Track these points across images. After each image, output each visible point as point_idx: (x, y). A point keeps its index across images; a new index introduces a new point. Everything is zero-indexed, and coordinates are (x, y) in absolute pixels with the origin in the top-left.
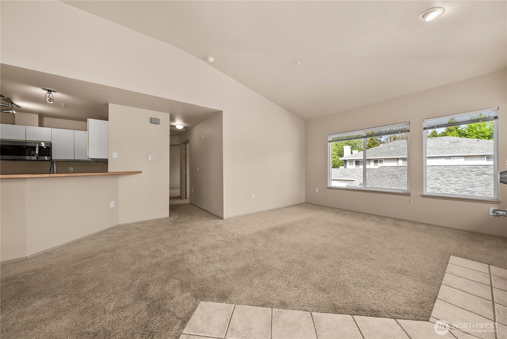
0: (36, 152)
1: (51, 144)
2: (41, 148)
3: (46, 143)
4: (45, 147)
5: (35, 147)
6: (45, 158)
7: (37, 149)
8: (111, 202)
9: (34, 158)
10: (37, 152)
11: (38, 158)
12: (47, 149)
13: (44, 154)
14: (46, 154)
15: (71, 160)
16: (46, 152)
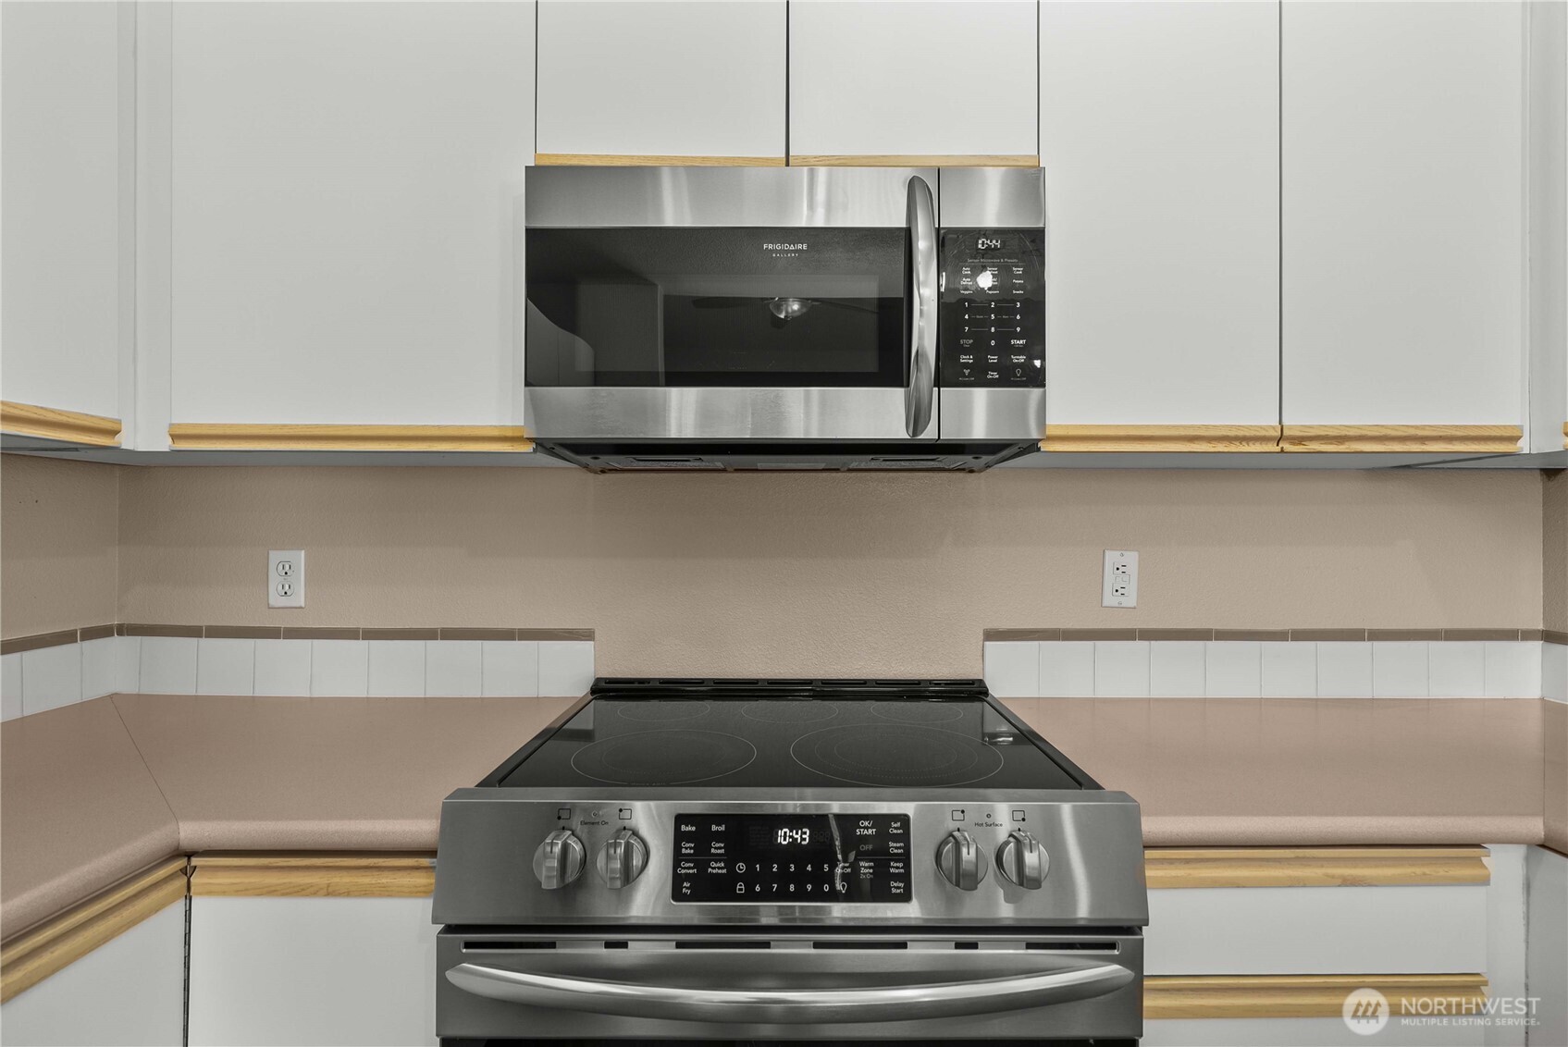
6: (967, 410)
11: (917, 417)
12: (1018, 271)
13: (983, 355)
14: (1004, 351)
15: (1244, 439)
16: (1004, 307)
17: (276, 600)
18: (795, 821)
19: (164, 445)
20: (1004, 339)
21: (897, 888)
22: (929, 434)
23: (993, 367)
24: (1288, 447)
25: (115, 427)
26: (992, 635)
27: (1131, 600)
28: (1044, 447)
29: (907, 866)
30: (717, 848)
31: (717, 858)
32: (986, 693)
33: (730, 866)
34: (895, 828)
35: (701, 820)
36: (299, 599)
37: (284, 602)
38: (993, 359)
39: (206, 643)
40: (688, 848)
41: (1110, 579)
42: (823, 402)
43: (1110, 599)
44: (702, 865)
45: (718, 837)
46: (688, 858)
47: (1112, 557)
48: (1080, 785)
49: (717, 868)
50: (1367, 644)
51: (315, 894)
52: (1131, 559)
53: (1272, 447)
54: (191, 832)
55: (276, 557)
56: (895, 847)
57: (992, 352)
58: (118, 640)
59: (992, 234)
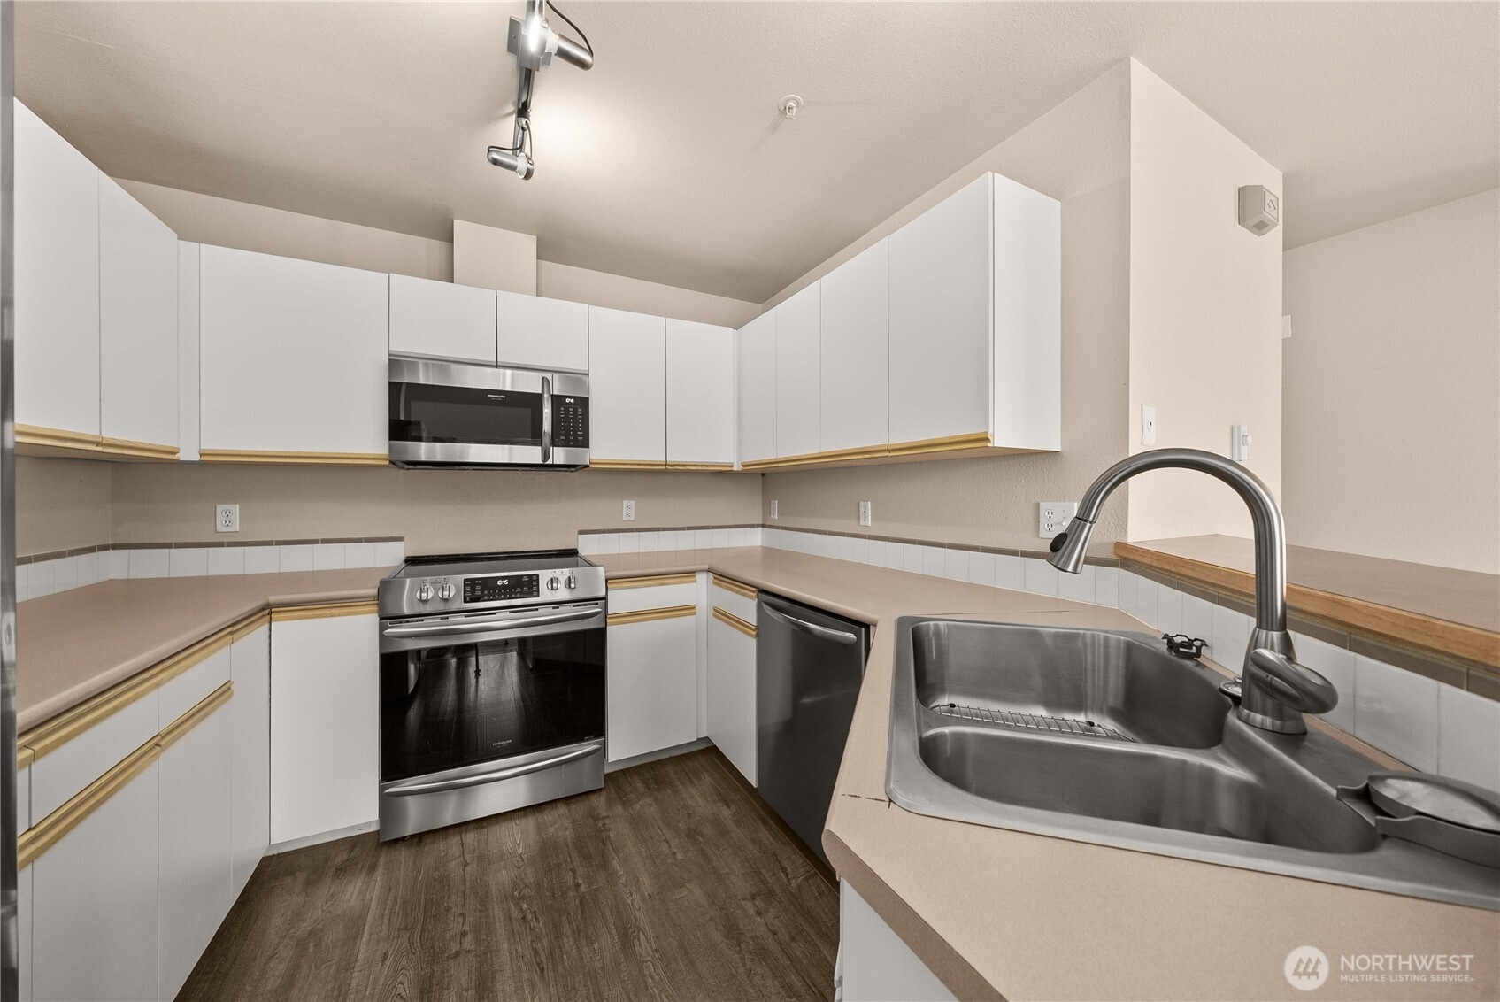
1: (586, 382)
2: (558, 401)
3: (569, 377)
4: (573, 401)
5: (539, 399)
6: (559, 454)
7: (547, 409)
9: (532, 455)
10: (547, 426)
11: (546, 455)
12: (580, 410)
13: (567, 436)
14: (575, 435)
15: (655, 465)
16: (575, 422)
17: (220, 529)
18: (503, 578)
19: (197, 458)
20: (575, 432)
21: (535, 594)
22: (550, 462)
23: (572, 441)
24: (668, 467)
25: (176, 451)
26: (581, 532)
27: (632, 518)
28: (592, 466)
29: (538, 588)
30: (478, 587)
31: (478, 590)
32: (577, 553)
33: (482, 592)
34: (534, 578)
35: (473, 580)
36: (236, 527)
37: (226, 529)
38: (572, 438)
40: (468, 588)
41: (625, 511)
42: (511, 450)
43: (625, 518)
44: (473, 593)
45: (478, 584)
46: (468, 591)
47: (626, 503)
48: (592, 565)
49: (478, 593)
50: (710, 531)
51: (325, 617)
52: (632, 503)
53: (664, 468)
54: (273, 599)
55: (220, 508)
56: (534, 583)
57: (572, 435)
58: (111, 552)
59: (571, 397)
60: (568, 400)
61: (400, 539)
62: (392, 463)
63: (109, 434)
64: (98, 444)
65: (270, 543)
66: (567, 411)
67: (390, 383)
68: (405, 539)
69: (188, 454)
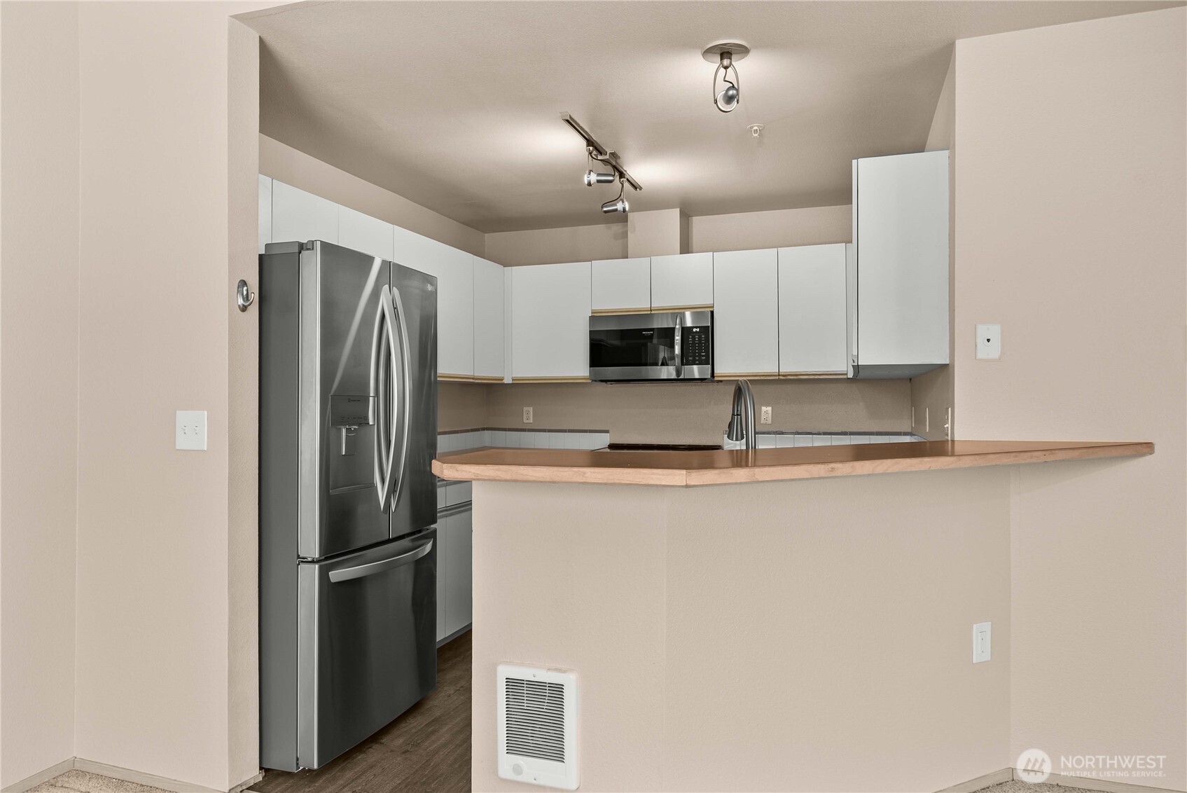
0: (674, 351)
1: (712, 313)
2: (686, 331)
3: (698, 312)
4: (698, 330)
5: (671, 331)
6: (692, 371)
7: (678, 338)
8: (975, 626)
9: (668, 372)
10: (677, 350)
11: (679, 372)
12: (703, 336)
13: (694, 356)
14: (700, 356)
15: (769, 376)
16: (700, 346)
17: (525, 421)
19: (511, 382)
20: (699, 353)
22: (682, 377)
23: (697, 360)
24: (781, 377)
25: (503, 378)
27: (769, 422)
28: (716, 379)
36: (531, 421)
37: (527, 421)
38: (697, 358)
39: (508, 433)
41: (763, 415)
43: (764, 422)
47: (763, 409)
52: (769, 409)
53: (777, 378)
55: (525, 409)
57: (697, 356)
58: (486, 432)
59: (696, 327)
60: (694, 330)
61: (607, 432)
62: (593, 381)
63: (479, 374)
64: (473, 379)
65: (544, 431)
66: (694, 338)
67: (590, 331)
68: (610, 432)
69: (508, 380)
